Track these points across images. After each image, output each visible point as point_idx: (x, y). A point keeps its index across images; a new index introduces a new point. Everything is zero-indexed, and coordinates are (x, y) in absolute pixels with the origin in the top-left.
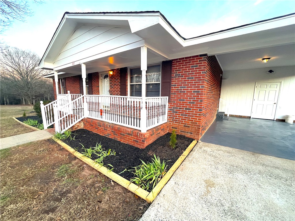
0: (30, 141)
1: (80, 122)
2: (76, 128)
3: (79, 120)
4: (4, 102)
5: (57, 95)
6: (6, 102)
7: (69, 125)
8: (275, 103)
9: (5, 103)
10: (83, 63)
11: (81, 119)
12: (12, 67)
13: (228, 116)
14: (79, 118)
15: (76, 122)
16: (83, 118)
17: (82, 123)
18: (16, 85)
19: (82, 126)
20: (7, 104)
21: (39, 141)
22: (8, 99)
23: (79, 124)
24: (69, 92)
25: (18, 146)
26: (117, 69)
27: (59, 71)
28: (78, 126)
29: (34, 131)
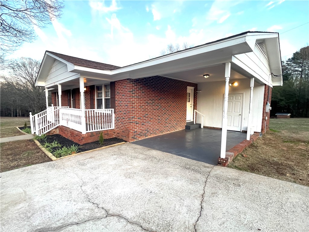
0: (18, 140)
1: (56, 128)
2: (52, 133)
3: (54, 127)
4: (17, 113)
5: (47, 108)
6: (19, 113)
7: (47, 130)
8: (240, 115)
9: (18, 115)
10: (59, 84)
11: (56, 126)
12: (25, 78)
13: (202, 127)
14: (55, 126)
15: (52, 128)
16: (58, 125)
17: (58, 130)
18: (28, 96)
19: (57, 132)
20: (19, 116)
21: (23, 140)
22: (20, 111)
23: (55, 130)
24: (52, 105)
25: (10, 142)
26: (89, 86)
27: (48, 88)
28: (54, 131)
29: (24, 134)
